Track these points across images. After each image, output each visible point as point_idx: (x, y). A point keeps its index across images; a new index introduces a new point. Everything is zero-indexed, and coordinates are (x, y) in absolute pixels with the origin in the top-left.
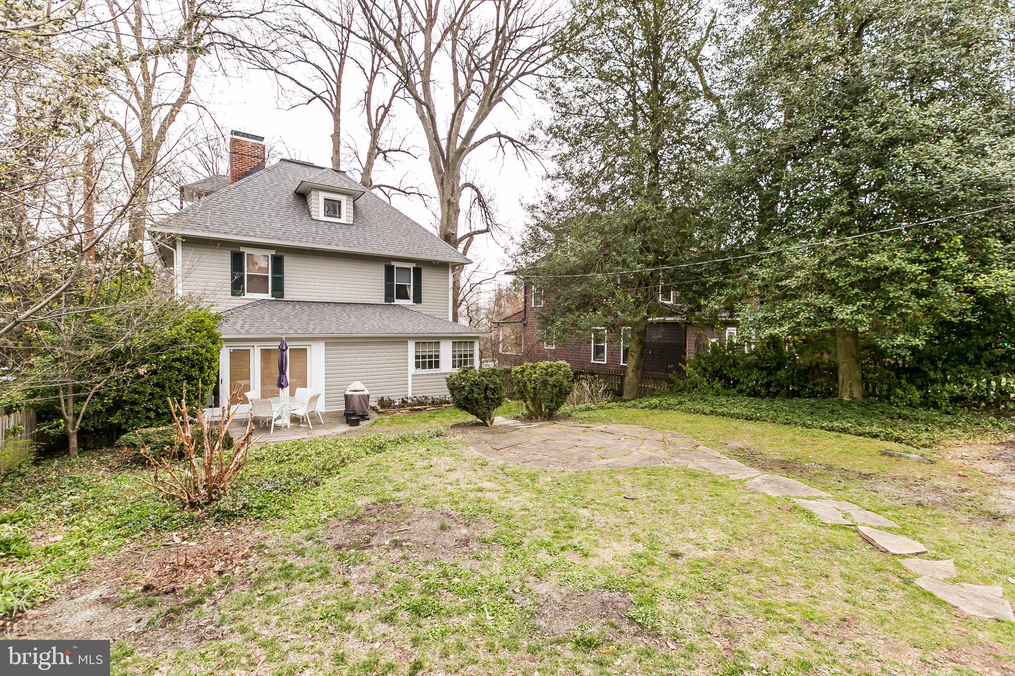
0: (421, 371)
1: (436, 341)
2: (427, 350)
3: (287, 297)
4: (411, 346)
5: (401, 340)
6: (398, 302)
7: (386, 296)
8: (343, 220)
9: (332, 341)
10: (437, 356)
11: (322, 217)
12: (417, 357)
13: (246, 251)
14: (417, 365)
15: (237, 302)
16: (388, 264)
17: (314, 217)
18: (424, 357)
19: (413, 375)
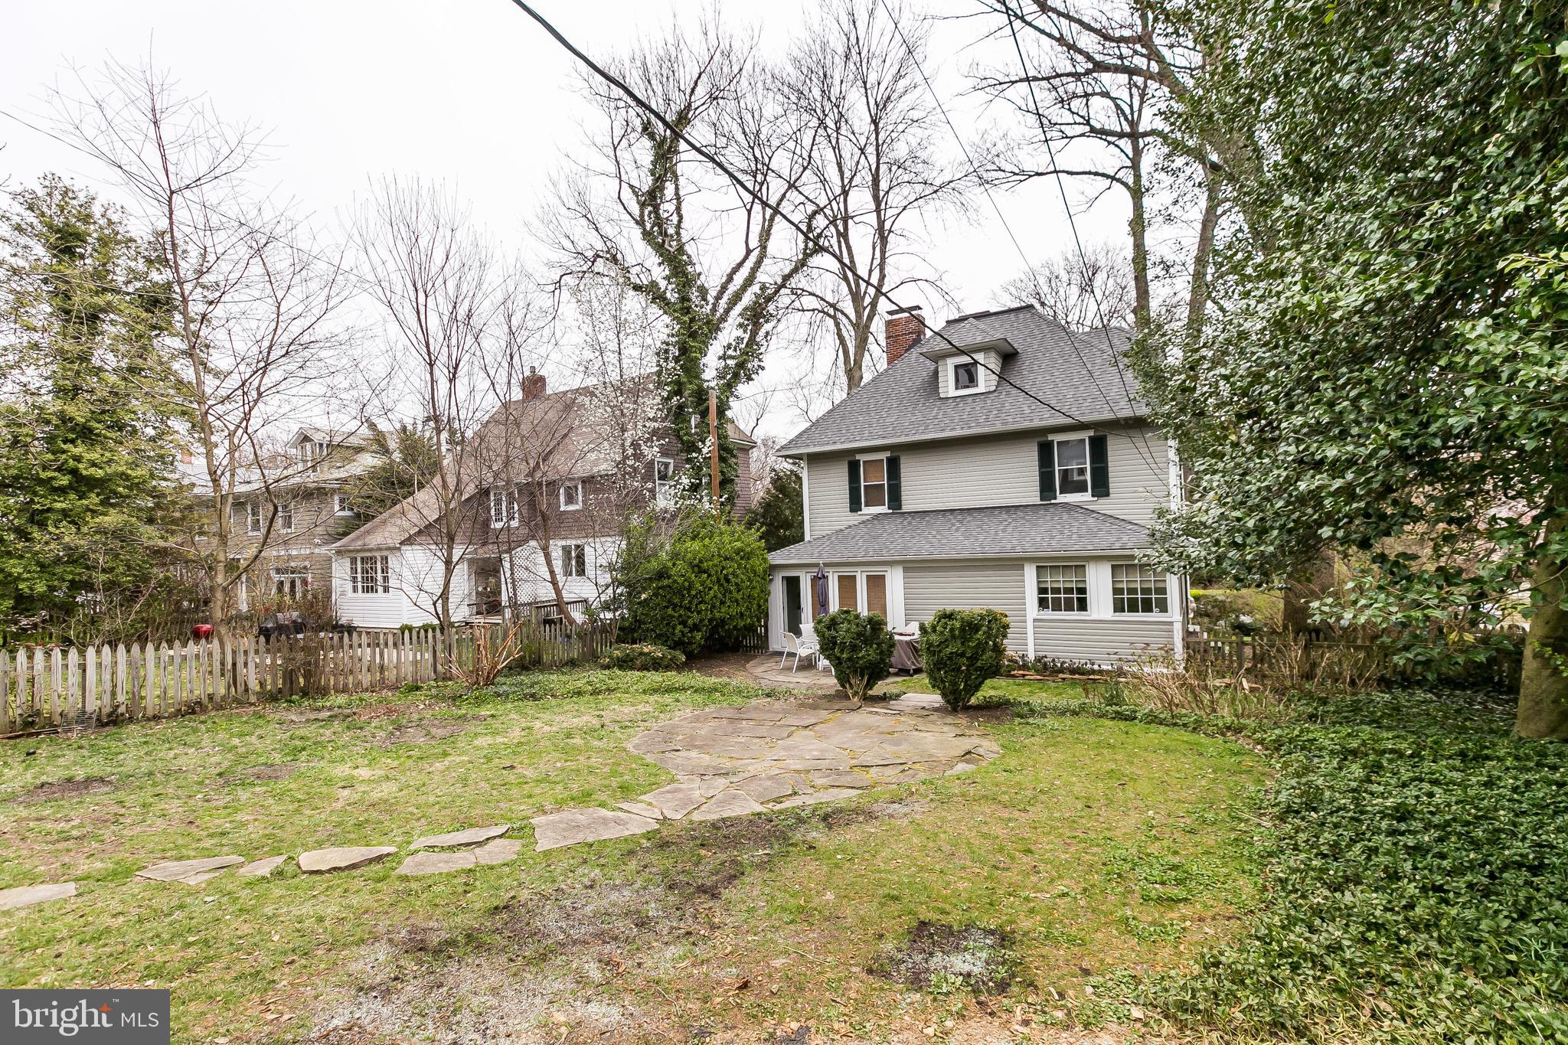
0: (1049, 614)
1: (1077, 565)
2: (1061, 581)
3: (905, 508)
4: (1030, 573)
5: (1013, 564)
6: (1062, 498)
7: (1042, 491)
8: (981, 388)
9: (913, 567)
10: (1082, 591)
11: (952, 392)
12: (1042, 591)
13: (862, 458)
14: (1043, 603)
15: (855, 519)
16: (1042, 441)
17: (942, 395)
18: (1056, 591)
19: (1035, 620)
